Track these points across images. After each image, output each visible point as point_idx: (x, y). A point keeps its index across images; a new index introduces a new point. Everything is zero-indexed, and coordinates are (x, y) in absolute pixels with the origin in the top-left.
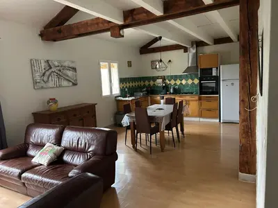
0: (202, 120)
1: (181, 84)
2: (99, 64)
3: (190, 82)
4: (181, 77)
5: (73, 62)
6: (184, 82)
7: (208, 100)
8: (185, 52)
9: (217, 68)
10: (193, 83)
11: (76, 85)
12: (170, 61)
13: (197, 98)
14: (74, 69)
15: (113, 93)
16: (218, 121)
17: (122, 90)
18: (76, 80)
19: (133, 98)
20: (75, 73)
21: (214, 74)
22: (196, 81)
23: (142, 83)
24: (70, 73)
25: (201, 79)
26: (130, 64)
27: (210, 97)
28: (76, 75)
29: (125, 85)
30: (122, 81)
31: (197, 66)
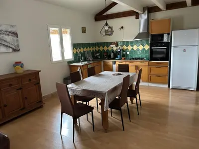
0: (151, 85)
1: (132, 49)
2: (48, 30)
3: (141, 47)
4: (132, 43)
5: (12, 26)
6: (135, 48)
7: (158, 66)
8: (136, 19)
9: (169, 34)
10: (144, 49)
11: (18, 51)
12: (122, 28)
13: (147, 64)
14: (15, 34)
15: (65, 59)
16: (167, 86)
17: (75, 55)
18: (18, 46)
19: (86, 63)
20: (15, 39)
21: (165, 40)
22: (147, 47)
23: (97, 49)
24: (9, 38)
25: (151, 45)
26: (84, 30)
27: (160, 63)
28: (17, 41)
29: (79, 50)
30: (75, 46)
31: (148, 32)
